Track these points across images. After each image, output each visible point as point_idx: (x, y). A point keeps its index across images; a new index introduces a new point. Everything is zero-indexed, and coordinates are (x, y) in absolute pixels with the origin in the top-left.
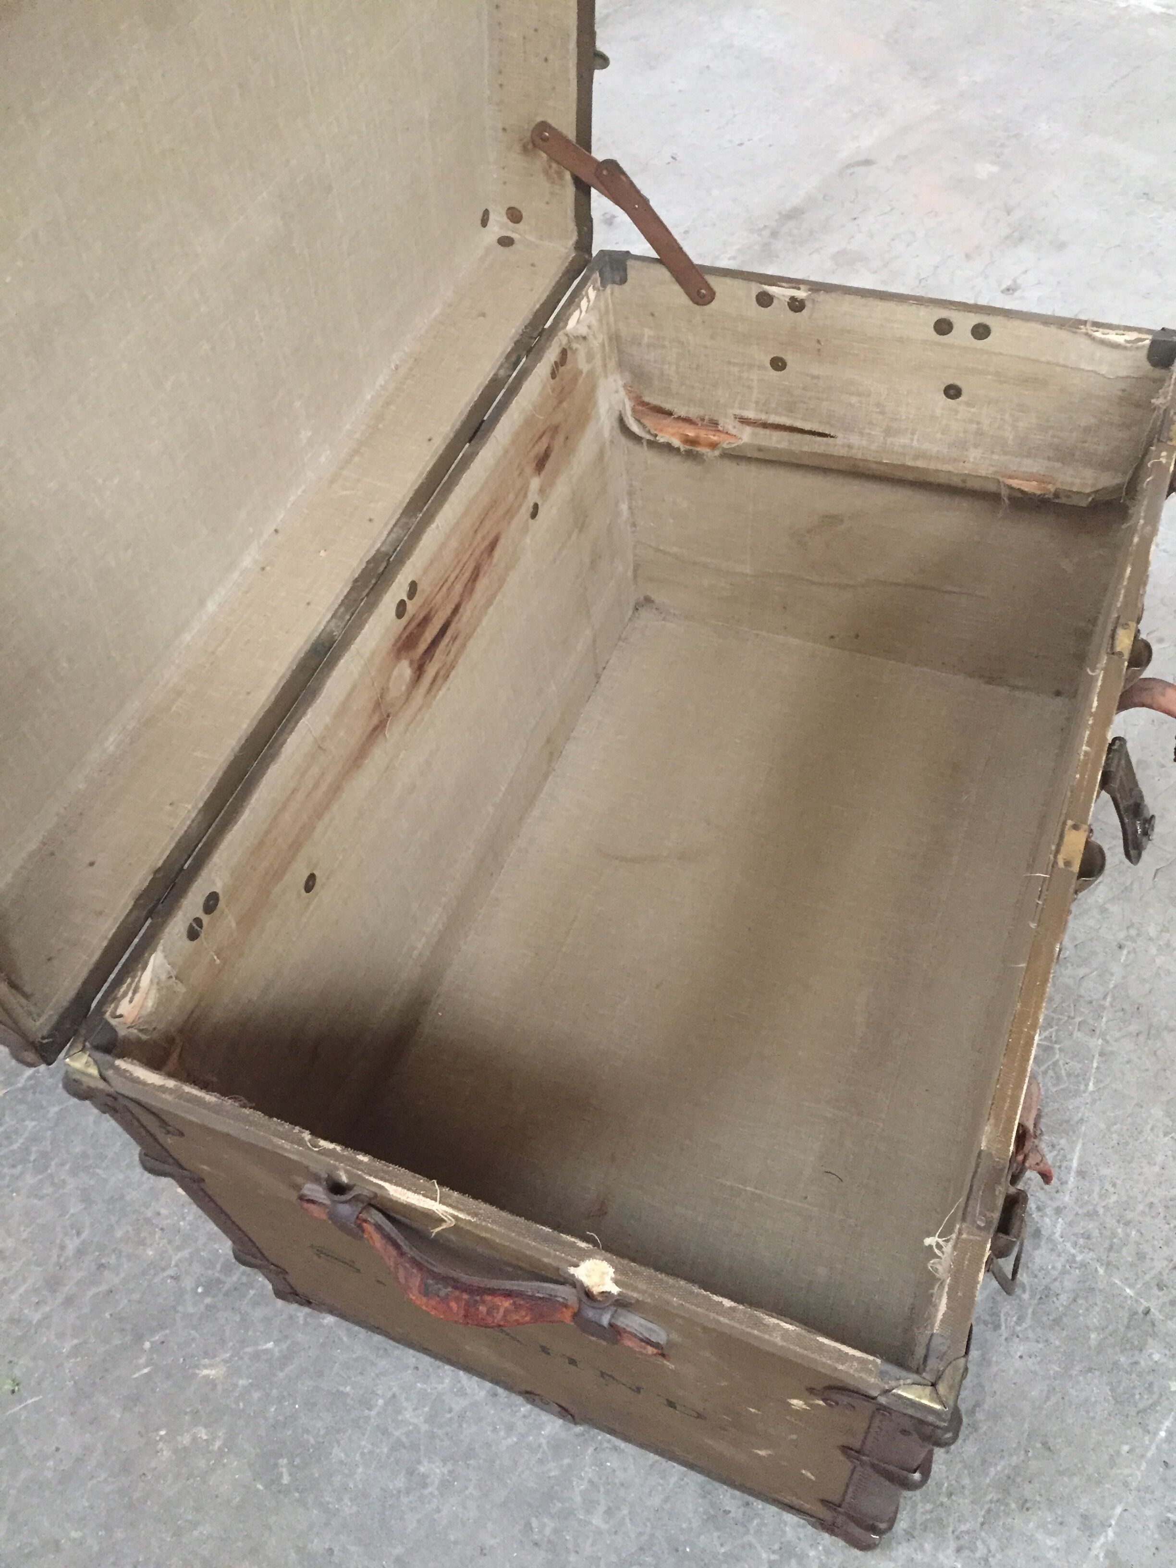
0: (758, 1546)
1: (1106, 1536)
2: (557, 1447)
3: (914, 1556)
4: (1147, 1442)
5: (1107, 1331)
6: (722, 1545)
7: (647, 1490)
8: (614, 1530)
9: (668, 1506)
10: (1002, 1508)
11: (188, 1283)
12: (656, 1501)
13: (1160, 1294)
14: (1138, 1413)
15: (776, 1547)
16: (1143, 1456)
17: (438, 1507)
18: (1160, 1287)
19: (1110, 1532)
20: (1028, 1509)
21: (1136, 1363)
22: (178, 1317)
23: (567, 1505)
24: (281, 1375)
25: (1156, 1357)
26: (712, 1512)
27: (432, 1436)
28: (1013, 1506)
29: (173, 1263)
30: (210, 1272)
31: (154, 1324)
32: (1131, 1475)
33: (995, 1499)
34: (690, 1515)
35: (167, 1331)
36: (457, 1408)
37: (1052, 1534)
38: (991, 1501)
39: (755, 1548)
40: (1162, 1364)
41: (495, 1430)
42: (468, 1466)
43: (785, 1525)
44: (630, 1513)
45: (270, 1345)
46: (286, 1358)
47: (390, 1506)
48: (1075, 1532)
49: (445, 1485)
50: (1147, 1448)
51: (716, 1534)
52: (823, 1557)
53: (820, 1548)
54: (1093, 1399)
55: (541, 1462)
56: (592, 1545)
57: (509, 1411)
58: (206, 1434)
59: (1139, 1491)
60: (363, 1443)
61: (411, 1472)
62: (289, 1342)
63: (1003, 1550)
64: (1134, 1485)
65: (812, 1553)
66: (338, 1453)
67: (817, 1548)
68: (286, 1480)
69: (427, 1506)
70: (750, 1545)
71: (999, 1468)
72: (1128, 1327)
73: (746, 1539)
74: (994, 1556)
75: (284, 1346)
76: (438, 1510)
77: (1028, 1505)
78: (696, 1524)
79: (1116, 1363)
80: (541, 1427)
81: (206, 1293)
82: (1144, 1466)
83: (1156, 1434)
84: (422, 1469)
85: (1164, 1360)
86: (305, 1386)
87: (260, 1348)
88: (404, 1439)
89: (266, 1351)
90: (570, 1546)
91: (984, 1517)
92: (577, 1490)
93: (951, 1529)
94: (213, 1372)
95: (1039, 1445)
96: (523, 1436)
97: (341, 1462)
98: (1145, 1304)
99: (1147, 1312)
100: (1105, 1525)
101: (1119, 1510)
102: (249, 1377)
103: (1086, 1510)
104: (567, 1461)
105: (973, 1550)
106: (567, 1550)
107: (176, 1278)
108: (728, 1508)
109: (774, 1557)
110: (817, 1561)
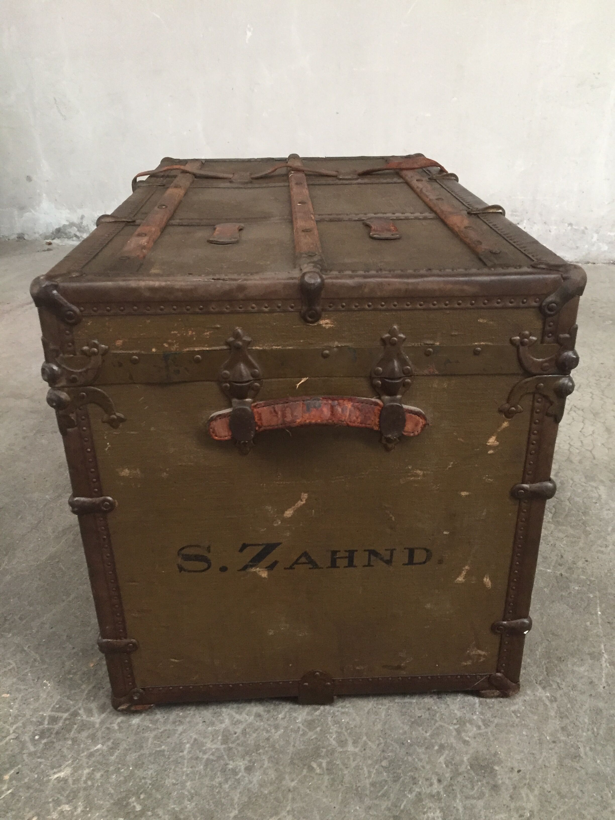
0: (446, 725)
1: (605, 657)
2: (310, 724)
3: (525, 698)
4: (595, 618)
5: (550, 586)
6: (426, 732)
7: (372, 724)
8: (363, 749)
9: (387, 726)
10: (552, 664)
11: (26, 738)
12: (379, 726)
13: (562, 567)
14: (584, 610)
15: (455, 721)
16: (598, 623)
17: (249, 781)
18: (560, 565)
19: (606, 656)
20: (563, 661)
21: (570, 593)
22: (25, 756)
23: (329, 748)
24: (113, 758)
25: (577, 588)
26: (413, 720)
27: (230, 749)
28: (556, 662)
29: (11, 732)
30: (41, 727)
31: (8, 766)
32: (598, 632)
33: (546, 662)
34: (401, 725)
35: (20, 766)
36: (239, 731)
37: (581, 665)
38: (545, 664)
39: (444, 726)
40: (581, 590)
41: (268, 731)
42: (259, 754)
43: (454, 711)
44: (367, 738)
45: (99, 746)
46: (112, 749)
47: (217, 793)
48: (590, 661)
49: (249, 769)
50: (597, 620)
51: (420, 729)
52: (481, 717)
53: (478, 713)
54: (562, 611)
55: (304, 734)
56: (354, 761)
57: (272, 719)
58: (69, 807)
59: (605, 636)
60: (185, 769)
61: (224, 771)
62: (112, 741)
63: (564, 680)
64: (602, 635)
65: (475, 717)
66: (168, 782)
67: (476, 714)
68: (138, 808)
69: (242, 783)
70: (441, 726)
71: (539, 650)
72: (558, 582)
73: (437, 724)
74: (562, 684)
75: (110, 743)
76: (250, 782)
77: (562, 659)
78: (406, 728)
79: (562, 595)
80: (295, 718)
81: (41, 737)
82: (600, 627)
83: (596, 614)
84: (230, 767)
85: (580, 588)
86: (132, 757)
87: (92, 750)
88: (211, 757)
89: (98, 750)
90: (341, 766)
91: (546, 671)
92: (331, 739)
93: (534, 682)
94: (63, 773)
95: (551, 636)
96: (286, 728)
97: (174, 784)
98: (559, 573)
99: (561, 575)
100: (600, 654)
101: (602, 646)
102: (89, 767)
103: (589, 651)
104: (318, 729)
105: (551, 686)
106: (341, 770)
107: (17, 738)
108: (420, 715)
109: (456, 727)
110: (479, 719)
